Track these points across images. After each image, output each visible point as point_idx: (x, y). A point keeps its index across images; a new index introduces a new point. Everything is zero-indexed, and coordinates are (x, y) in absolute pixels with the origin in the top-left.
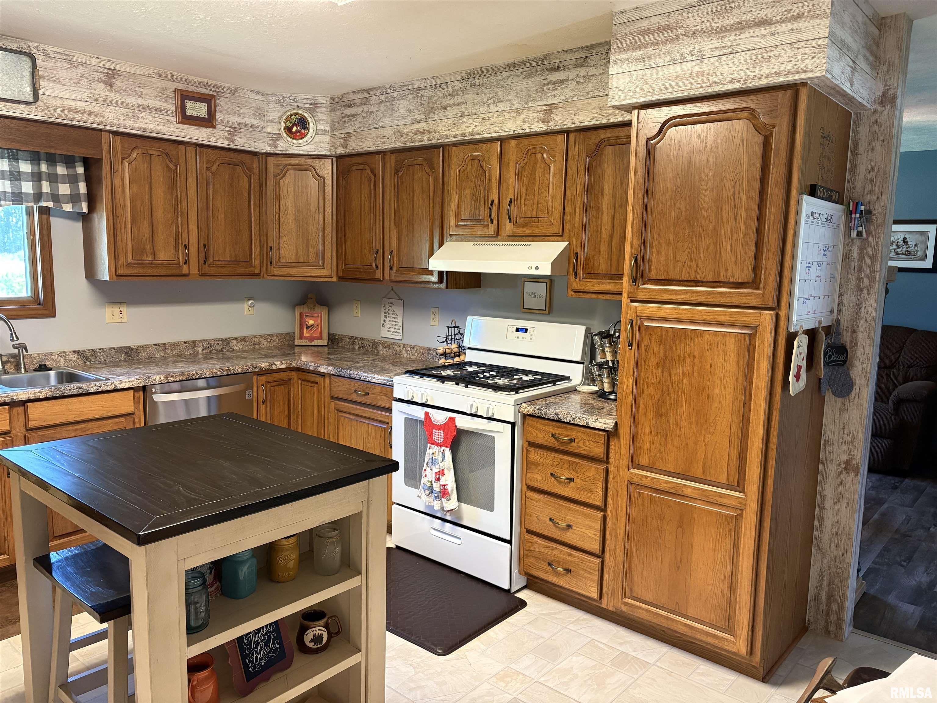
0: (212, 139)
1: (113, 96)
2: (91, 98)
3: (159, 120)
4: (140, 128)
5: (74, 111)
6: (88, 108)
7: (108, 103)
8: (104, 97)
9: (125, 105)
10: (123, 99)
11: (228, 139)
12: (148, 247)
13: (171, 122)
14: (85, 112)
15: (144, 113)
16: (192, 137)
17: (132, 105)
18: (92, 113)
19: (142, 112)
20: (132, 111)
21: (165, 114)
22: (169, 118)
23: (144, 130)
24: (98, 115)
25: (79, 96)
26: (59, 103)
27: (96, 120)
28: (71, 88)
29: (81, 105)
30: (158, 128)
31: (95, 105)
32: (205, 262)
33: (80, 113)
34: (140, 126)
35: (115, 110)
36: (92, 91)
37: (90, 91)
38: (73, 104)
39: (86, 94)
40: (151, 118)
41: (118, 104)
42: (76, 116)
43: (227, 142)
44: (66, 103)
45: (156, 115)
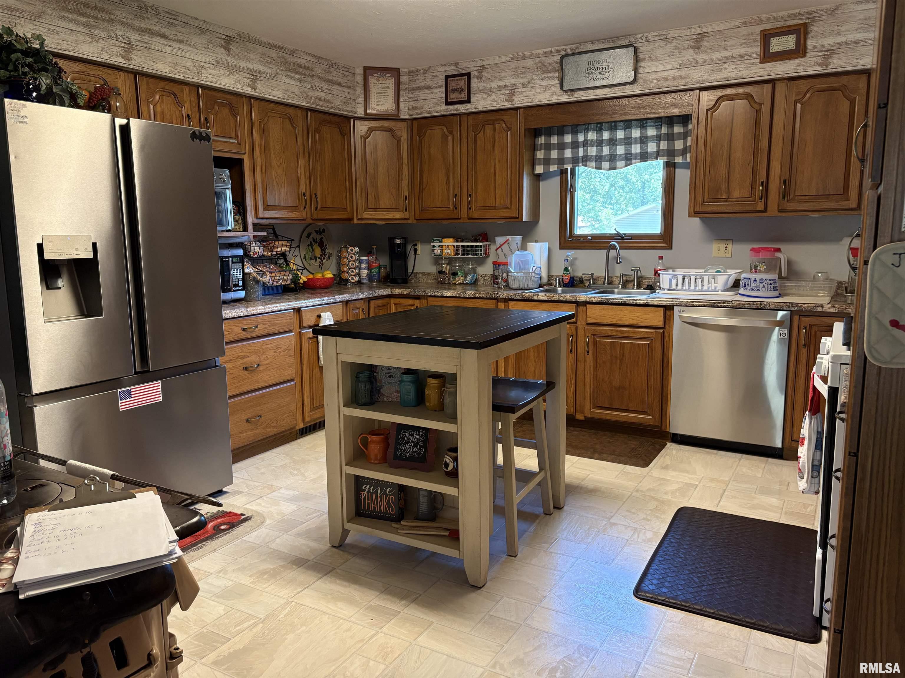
0: (801, 69)
1: (700, 57)
2: (680, 65)
3: (742, 66)
4: (722, 79)
5: (666, 79)
6: (677, 74)
7: (695, 64)
8: (692, 60)
9: (710, 62)
10: (709, 57)
11: (821, 65)
12: (724, 186)
13: (755, 64)
14: (674, 78)
15: (728, 64)
16: (777, 73)
17: (717, 59)
18: (680, 77)
19: (725, 63)
20: (715, 65)
21: (749, 58)
22: (752, 61)
23: (726, 79)
24: (685, 78)
25: (670, 66)
26: (654, 76)
27: (683, 82)
28: (665, 61)
29: (672, 73)
30: (740, 74)
31: (683, 69)
32: (784, 198)
33: (670, 80)
34: (722, 77)
35: (701, 68)
36: (683, 58)
37: (680, 59)
38: (665, 74)
39: (677, 63)
40: (734, 67)
41: (703, 63)
42: (666, 84)
43: (819, 68)
44: (659, 75)
45: (739, 62)
